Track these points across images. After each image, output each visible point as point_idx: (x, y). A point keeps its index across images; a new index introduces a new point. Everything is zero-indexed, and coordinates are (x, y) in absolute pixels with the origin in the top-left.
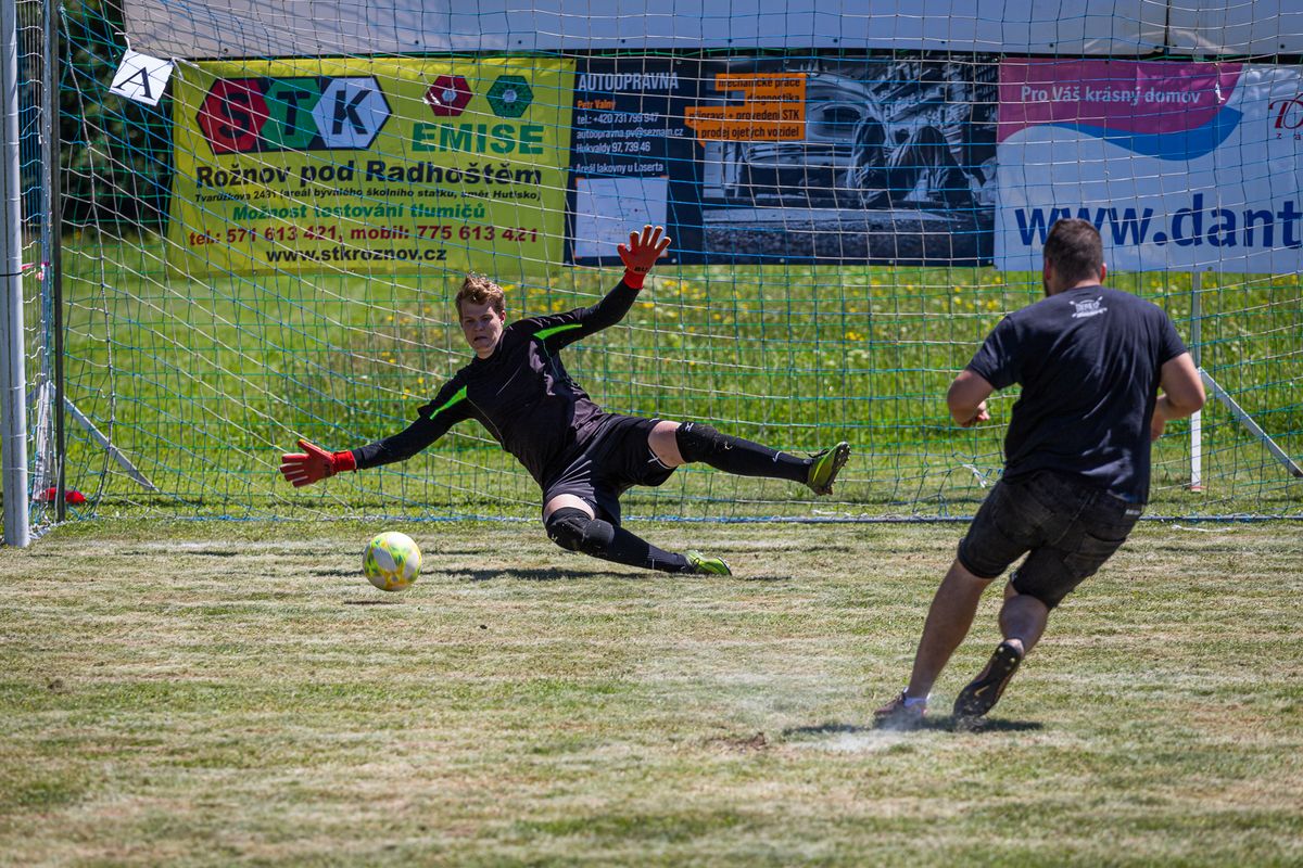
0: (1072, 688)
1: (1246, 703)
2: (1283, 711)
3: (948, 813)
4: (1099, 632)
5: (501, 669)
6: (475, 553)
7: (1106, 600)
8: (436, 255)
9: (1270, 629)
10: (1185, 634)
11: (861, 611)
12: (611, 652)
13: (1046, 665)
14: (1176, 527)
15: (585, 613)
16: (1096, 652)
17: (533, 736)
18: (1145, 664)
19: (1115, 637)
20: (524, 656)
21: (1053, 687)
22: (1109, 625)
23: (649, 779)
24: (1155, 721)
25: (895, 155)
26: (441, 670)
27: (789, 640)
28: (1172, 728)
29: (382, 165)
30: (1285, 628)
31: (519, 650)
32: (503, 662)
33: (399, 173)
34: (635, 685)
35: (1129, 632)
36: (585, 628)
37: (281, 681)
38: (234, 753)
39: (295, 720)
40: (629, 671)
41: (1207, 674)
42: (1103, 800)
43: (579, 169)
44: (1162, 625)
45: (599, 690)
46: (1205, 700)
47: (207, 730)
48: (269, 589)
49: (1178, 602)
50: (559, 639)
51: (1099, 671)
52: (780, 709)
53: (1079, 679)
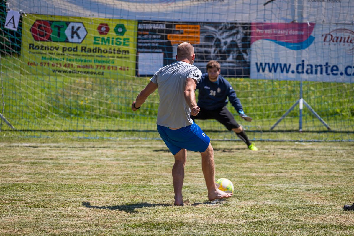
0: (272, 188)
1: (320, 193)
2: (330, 195)
3: (241, 223)
4: (278, 172)
5: (114, 180)
7: (279, 163)
9: (325, 172)
10: (301, 173)
12: (144, 176)
13: (264, 181)
14: (296, 143)
15: (136, 165)
16: (277, 178)
17: (125, 200)
18: (291, 181)
19: (282, 174)
20: (120, 177)
21: (267, 188)
22: (280, 170)
23: (158, 212)
24: (296, 198)
25: (224, 48)
26: (97, 181)
27: (193, 173)
28: (300, 200)
30: (329, 172)
31: (119, 175)
32: (114, 179)
33: (90, 50)
34: (152, 186)
35: (286, 172)
36: (137, 169)
37: (54, 183)
38: (43, 203)
39: (59, 194)
40: (150, 182)
41: (308, 184)
42: (283, 220)
43: (139, 50)
44: (295, 170)
45: (142, 187)
46: (309, 192)
47: (35, 197)
48: (48, 157)
49: (299, 164)
50: (129, 172)
51: (279, 183)
52: (192, 193)
53: (274, 186)
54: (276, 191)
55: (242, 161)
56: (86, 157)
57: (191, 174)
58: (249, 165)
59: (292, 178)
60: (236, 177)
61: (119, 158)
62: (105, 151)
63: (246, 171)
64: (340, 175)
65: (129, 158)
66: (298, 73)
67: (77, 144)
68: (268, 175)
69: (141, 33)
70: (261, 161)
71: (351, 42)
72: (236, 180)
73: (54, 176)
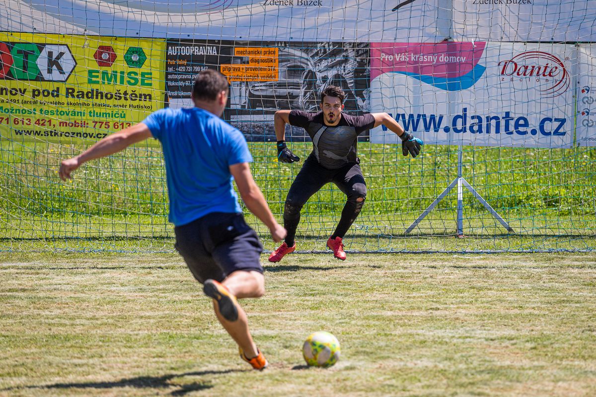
0: (427, 337)
1: (513, 344)
2: (532, 348)
4: (431, 309)
5: (142, 327)
6: (113, 268)
7: (430, 293)
8: (102, 136)
9: (515, 308)
10: (473, 310)
11: (312, 298)
12: (195, 319)
13: (409, 325)
14: (455, 256)
15: (177, 299)
16: (432, 319)
17: (168, 361)
18: (458, 325)
19: (439, 311)
20: (152, 321)
21: (417, 336)
22: (435, 306)
23: (231, 383)
24: (471, 354)
25: (322, 88)
26: (113, 327)
27: (280, 313)
28: (480, 357)
29: (73, 90)
30: (521, 307)
31: (149, 317)
32: (142, 324)
33: (82, 95)
34: (212, 336)
35: (446, 309)
36: (179, 306)
37: (36, 333)
38: (22, 369)
39: (50, 353)
40: (207, 329)
41: (489, 330)
44: (461, 305)
45: (195, 338)
46: (492, 343)
47: (6, 358)
48: (17, 287)
49: (466, 294)
50: (167, 312)
51: (437, 329)
52: (286, 347)
53: (429, 333)
54: (434, 342)
55: (363, 289)
56: (86, 286)
57: (277, 313)
58: (378, 296)
59: (457, 319)
60: (358, 318)
61: (144, 286)
62: (115, 274)
63: (374, 308)
64: (542, 312)
65: (161, 287)
66: (456, 131)
67: (64, 263)
68: (414, 314)
69: (173, 62)
70: (397, 289)
71: (550, 75)
72: (360, 323)
73: (35, 321)
